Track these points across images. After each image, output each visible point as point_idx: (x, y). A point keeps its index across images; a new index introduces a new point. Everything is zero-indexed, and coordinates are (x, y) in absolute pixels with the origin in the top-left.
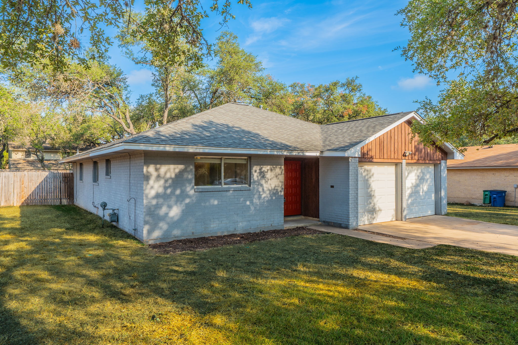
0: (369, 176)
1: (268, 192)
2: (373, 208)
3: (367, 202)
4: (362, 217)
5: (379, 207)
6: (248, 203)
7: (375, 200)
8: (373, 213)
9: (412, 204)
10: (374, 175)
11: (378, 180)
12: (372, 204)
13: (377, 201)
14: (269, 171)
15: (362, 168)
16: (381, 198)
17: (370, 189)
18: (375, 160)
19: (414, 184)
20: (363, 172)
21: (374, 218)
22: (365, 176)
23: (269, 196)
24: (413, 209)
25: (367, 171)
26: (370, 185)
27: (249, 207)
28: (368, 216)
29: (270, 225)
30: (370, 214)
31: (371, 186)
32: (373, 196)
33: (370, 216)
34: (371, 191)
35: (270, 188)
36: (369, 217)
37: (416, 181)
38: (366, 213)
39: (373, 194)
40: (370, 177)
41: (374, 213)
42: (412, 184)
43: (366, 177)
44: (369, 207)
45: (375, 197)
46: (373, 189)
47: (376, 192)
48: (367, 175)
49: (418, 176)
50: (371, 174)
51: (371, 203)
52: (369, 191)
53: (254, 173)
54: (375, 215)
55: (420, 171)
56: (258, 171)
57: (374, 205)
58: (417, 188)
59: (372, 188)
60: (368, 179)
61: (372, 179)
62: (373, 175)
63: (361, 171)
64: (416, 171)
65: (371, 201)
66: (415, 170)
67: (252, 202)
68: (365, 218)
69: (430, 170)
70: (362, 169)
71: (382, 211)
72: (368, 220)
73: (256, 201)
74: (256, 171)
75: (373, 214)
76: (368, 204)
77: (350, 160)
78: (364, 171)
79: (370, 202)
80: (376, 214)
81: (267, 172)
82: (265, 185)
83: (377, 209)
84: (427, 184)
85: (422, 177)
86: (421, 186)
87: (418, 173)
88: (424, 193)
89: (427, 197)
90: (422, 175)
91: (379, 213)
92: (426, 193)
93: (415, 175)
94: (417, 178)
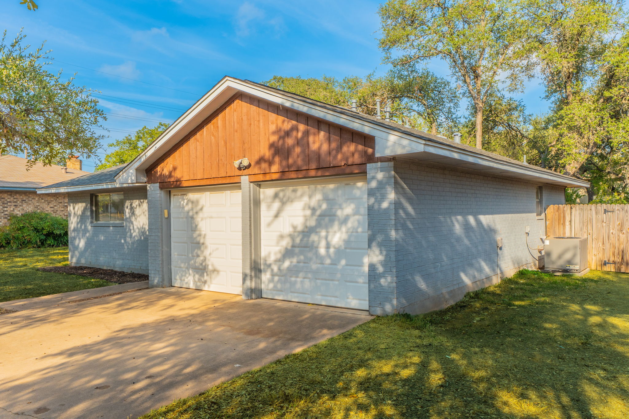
0: (195, 211)
1: (137, 231)
2: (202, 264)
3: (192, 253)
4: (185, 276)
5: (213, 265)
6: (123, 241)
7: (207, 253)
8: (203, 273)
9: (293, 271)
10: (205, 209)
11: (211, 217)
12: (202, 258)
13: (210, 254)
14: (138, 207)
15: (185, 197)
16: (217, 249)
17: (197, 232)
18: (185, 184)
19: (300, 228)
20: (185, 204)
21: (205, 282)
22: (188, 212)
23: (138, 234)
24: (296, 282)
25: (192, 202)
26: (196, 226)
27: (123, 245)
28: (194, 275)
29: (139, 268)
30: (197, 273)
31: (199, 227)
32: (203, 244)
33: (197, 276)
34: (200, 235)
35: (139, 227)
36: (197, 279)
37: (306, 220)
38: (191, 271)
39: (202, 241)
40: (197, 213)
41: (205, 274)
42: (295, 227)
43: (191, 214)
44: (195, 262)
45: (206, 247)
46: (203, 233)
47: (207, 237)
48: (192, 209)
49: (314, 210)
50: (199, 207)
51: (198, 256)
52: (195, 236)
53: (126, 209)
54: (206, 278)
55: (318, 197)
56: (129, 207)
57: (205, 260)
58: (309, 237)
59: (200, 231)
60: (193, 215)
61: (201, 215)
62: (201, 209)
63: (182, 202)
64: (306, 199)
65: (199, 252)
66: (302, 196)
67: (125, 240)
68: (189, 278)
69: (357, 193)
70: (184, 200)
71: (221, 273)
72: (195, 282)
73: (128, 239)
74: (127, 207)
75: (202, 275)
76: (193, 256)
77: (148, 188)
78: (187, 204)
79: (197, 253)
80: (207, 275)
81: (136, 208)
82: (134, 223)
83: (210, 268)
84: (344, 229)
85: (326, 210)
86: (323, 233)
87: (314, 202)
88: (332, 250)
89: (343, 262)
90: (324, 206)
91: (213, 276)
92: (338, 251)
93: (304, 209)
94: (308, 212)
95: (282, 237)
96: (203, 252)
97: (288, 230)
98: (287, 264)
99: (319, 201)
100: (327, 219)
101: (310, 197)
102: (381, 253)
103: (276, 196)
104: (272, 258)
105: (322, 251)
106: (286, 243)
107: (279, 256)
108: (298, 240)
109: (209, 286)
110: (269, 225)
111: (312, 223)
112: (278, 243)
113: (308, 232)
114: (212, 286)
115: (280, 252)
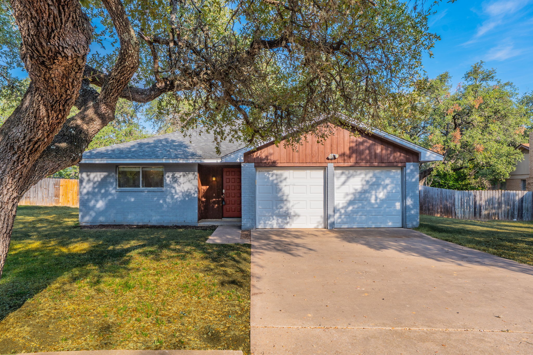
0: (279, 180)
1: (181, 194)
2: (285, 213)
5: (294, 212)
6: (161, 202)
9: (354, 212)
11: (294, 185)
12: (284, 209)
13: (292, 206)
14: (182, 177)
16: (298, 203)
17: (281, 194)
18: (280, 165)
19: (359, 190)
21: (287, 223)
23: (181, 197)
24: (356, 218)
25: (277, 175)
26: (280, 190)
27: (161, 205)
28: (278, 220)
29: (183, 221)
30: (281, 218)
31: (282, 190)
33: (280, 220)
34: (283, 195)
35: (183, 191)
36: (280, 222)
37: (363, 186)
38: (274, 217)
39: (285, 199)
40: (281, 182)
41: (288, 218)
42: (356, 190)
43: (274, 182)
44: (279, 212)
45: (289, 202)
46: (286, 194)
47: (290, 196)
48: (276, 179)
49: (368, 182)
50: (283, 178)
51: (282, 208)
52: (279, 195)
53: (166, 178)
54: (288, 220)
55: (370, 175)
56: (170, 177)
57: (288, 210)
58: (365, 195)
59: (283, 193)
60: (277, 183)
61: (285, 183)
62: (286, 179)
64: (363, 176)
65: (283, 206)
66: (360, 174)
67: (165, 201)
68: (273, 221)
69: (393, 174)
71: (300, 217)
72: (278, 224)
73: (168, 200)
74: (168, 177)
75: (285, 219)
76: (277, 208)
77: (242, 165)
78: (272, 176)
79: (280, 206)
80: (290, 218)
81: (180, 177)
82: (177, 188)
83: (292, 214)
84: (385, 191)
85: (374, 182)
86: (373, 192)
87: (368, 178)
88: (378, 201)
89: (385, 206)
90: (374, 180)
91: (295, 218)
92: (383, 201)
93: (362, 180)
94: (364, 183)
95: (347, 194)
96: (285, 205)
97: (352, 191)
98: (350, 208)
99: (371, 177)
100: (376, 186)
101: (366, 175)
102: (412, 200)
103: (343, 173)
104: (341, 206)
105: (373, 201)
106: (350, 197)
107: (345, 205)
108: (357, 196)
109: (291, 225)
110: (338, 188)
111: (366, 187)
112: (345, 197)
113: (364, 192)
114: (293, 225)
115: (346, 203)
